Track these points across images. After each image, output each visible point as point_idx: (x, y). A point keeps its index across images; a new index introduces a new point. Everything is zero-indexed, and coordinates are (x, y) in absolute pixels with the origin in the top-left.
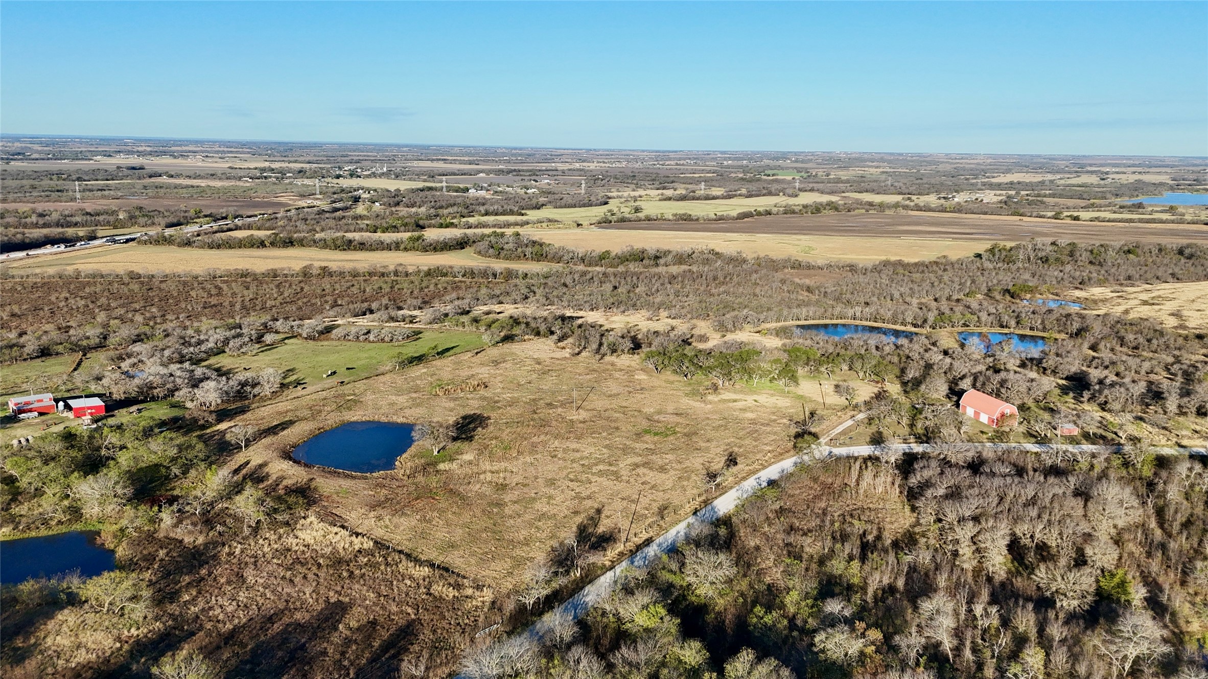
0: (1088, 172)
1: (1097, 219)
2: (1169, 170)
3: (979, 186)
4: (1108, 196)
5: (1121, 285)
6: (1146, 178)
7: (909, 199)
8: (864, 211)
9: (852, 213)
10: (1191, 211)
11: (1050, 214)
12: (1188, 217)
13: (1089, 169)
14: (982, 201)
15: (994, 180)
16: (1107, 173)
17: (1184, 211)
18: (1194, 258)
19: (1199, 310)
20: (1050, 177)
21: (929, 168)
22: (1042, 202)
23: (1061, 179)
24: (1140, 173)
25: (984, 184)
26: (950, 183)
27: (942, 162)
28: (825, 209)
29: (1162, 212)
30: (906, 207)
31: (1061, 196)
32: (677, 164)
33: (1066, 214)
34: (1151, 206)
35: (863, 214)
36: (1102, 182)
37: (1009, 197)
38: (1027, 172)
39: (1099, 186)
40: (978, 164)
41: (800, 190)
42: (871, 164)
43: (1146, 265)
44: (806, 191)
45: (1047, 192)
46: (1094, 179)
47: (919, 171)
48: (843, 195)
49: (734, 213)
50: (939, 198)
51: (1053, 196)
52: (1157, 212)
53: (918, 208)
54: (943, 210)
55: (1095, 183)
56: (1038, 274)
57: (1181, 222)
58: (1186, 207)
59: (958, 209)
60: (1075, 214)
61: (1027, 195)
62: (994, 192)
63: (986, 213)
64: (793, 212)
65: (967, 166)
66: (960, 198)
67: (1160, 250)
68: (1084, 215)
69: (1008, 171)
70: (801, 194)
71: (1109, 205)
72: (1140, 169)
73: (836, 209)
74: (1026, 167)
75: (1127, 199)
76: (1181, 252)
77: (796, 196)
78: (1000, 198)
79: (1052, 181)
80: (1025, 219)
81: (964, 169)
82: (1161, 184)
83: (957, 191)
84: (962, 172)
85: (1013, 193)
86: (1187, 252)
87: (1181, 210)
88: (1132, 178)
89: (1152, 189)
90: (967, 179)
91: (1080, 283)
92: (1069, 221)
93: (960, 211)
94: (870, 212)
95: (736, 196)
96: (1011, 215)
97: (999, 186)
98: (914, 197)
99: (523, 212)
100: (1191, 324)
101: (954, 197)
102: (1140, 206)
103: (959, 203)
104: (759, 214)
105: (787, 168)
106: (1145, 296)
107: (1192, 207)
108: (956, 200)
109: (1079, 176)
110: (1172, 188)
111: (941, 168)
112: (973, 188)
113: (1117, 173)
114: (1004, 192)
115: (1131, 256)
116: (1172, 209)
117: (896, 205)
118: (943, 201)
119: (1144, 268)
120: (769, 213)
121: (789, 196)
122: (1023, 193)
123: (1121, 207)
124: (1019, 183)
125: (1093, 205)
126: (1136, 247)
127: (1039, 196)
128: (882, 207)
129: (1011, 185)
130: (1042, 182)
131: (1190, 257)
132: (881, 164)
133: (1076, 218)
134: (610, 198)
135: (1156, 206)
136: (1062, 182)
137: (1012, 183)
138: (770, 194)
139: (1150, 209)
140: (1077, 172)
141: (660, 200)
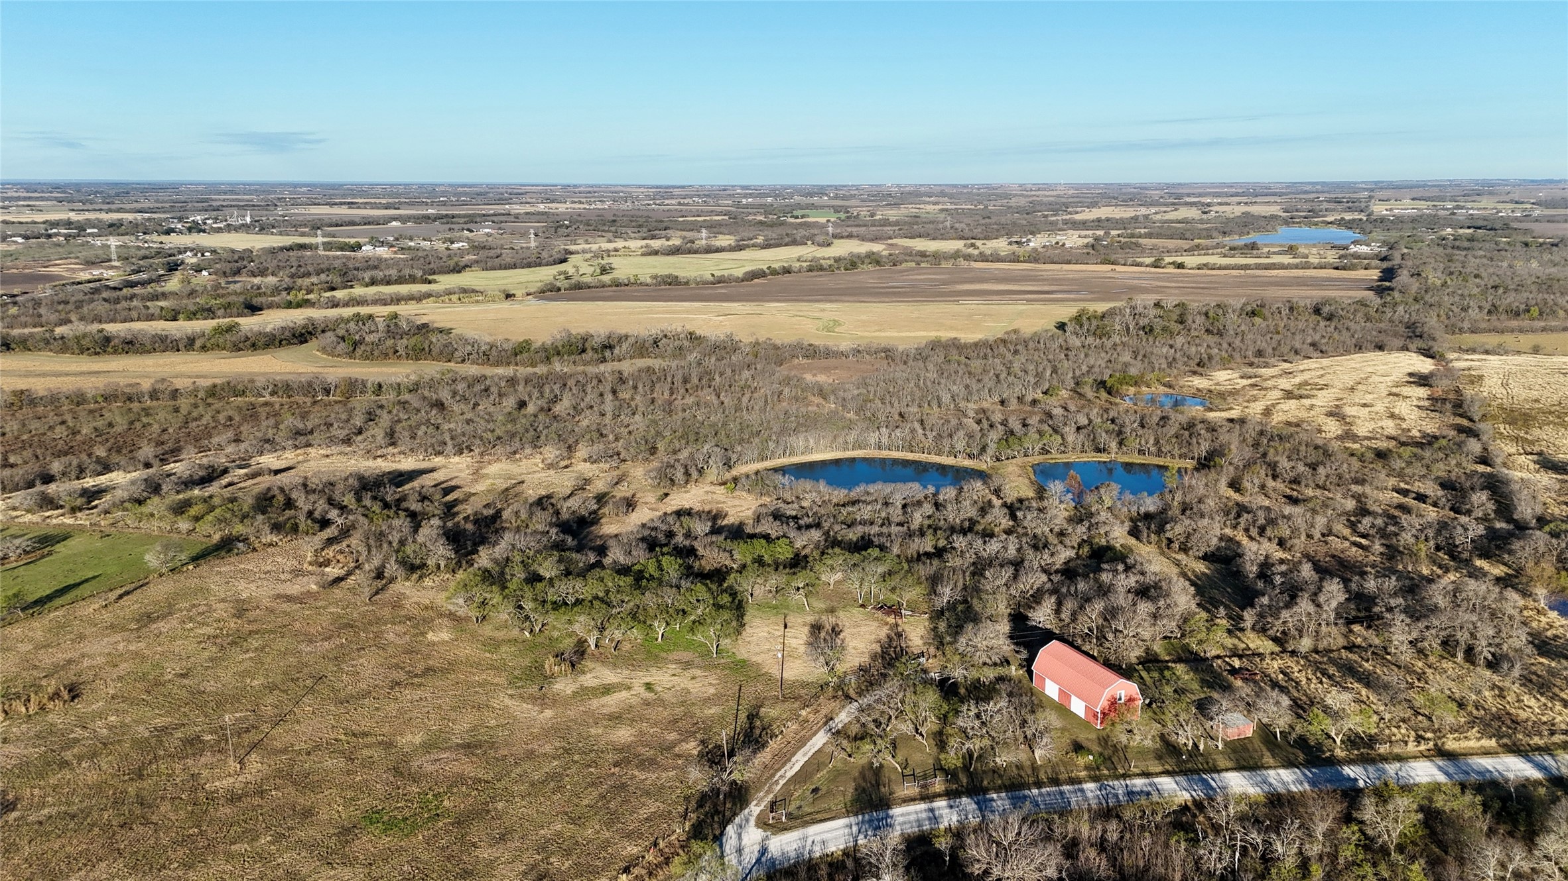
0: (1187, 204)
1: (1205, 266)
2: (1278, 199)
3: (1060, 225)
4: (1215, 234)
5: (1251, 364)
6: (1255, 210)
7: (973, 245)
8: (913, 264)
9: (899, 267)
10: (1314, 251)
11: (1148, 261)
12: (1313, 260)
13: (1187, 199)
14: (1064, 245)
15: (1077, 217)
16: (1209, 205)
17: (1306, 251)
18: (1335, 320)
19: (1364, 405)
20: (1143, 211)
21: (999, 203)
22: (1137, 245)
23: (1156, 213)
24: (1246, 203)
25: (1066, 222)
26: (1025, 222)
27: (1016, 195)
28: (863, 263)
29: (1279, 253)
30: (968, 257)
31: (1159, 236)
32: (680, 204)
33: (1168, 260)
34: (1266, 245)
35: (911, 269)
36: (1205, 216)
37: (1097, 239)
38: (1116, 206)
39: (1201, 221)
40: (1058, 196)
41: (835, 236)
42: (928, 199)
43: (1278, 333)
44: (842, 237)
45: (1142, 231)
46: (1194, 213)
47: (986, 207)
48: (890, 241)
49: (739, 273)
50: (1010, 243)
51: (1149, 236)
52: (1274, 253)
53: (983, 258)
54: (1015, 259)
55: (1197, 218)
56: (1142, 353)
57: (1306, 266)
58: (1307, 246)
59: (1034, 257)
60: (1179, 260)
61: (1119, 236)
62: (1078, 232)
63: (1069, 263)
64: (821, 269)
65: (1045, 199)
66: (1037, 242)
67: (1291, 309)
68: (1191, 260)
69: (1093, 205)
70: (836, 241)
71: (1217, 246)
72: (1244, 199)
73: (878, 263)
74: (1114, 198)
75: (1237, 237)
76: (1317, 311)
77: (829, 245)
78: (1086, 241)
79: (1146, 217)
80: (1119, 268)
81: (1041, 203)
82: (1274, 217)
83: (1033, 233)
84: (1038, 208)
85: (1101, 233)
86: (1326, 310)
87: (1302, 250)
88: (1239, 210)
89: (1263, 223)
90: (1046, 216)
91: (1198, 365)
92: (1171, 270)
93: (1036, 261)
94: (922, 265)
95: (748, 246)
96: (1101, 263)
97: (1084, 225)
98: (979, 243)
99: (430, 277)
100: (1362, 430)
101: (1029, 240)
102: (1253, 246)
103: (1035, 250)
104: (774, 272)
105: (822, 207)
106: (1286, 384)
107: (1314, 246)
108: (1031, 244)
109: (1176, 210)
110: (1287, 222)
111: (1013, 202)
112: (1053, 228)
113: (1220, 204)
114: (1090, 233)
115: (1257, 320)
116: (1291, 250)
117: (956, 255)
118: (1015, 247)
119: (1276, 337)
120: (787, 271)
121: (819, 245)
122: (1114, 233)
123: (1231, 249)
124: (1108, 220)
125: (1198, 247)
126: (1262, 306)
127: (1132, 236)
128: (937, 257)
129: (1098, 223)
130: (1135, 219)
131: (1330, 318)
132: (941, 199)
133: (1181, 266)
134: (571, 253)
135: (1272, 245)
136: (1158, 217)
137: (1099, 220)
138: (794, 243)
139: (1266, 250)
140: (1174, 204)
141: (643, 255)
